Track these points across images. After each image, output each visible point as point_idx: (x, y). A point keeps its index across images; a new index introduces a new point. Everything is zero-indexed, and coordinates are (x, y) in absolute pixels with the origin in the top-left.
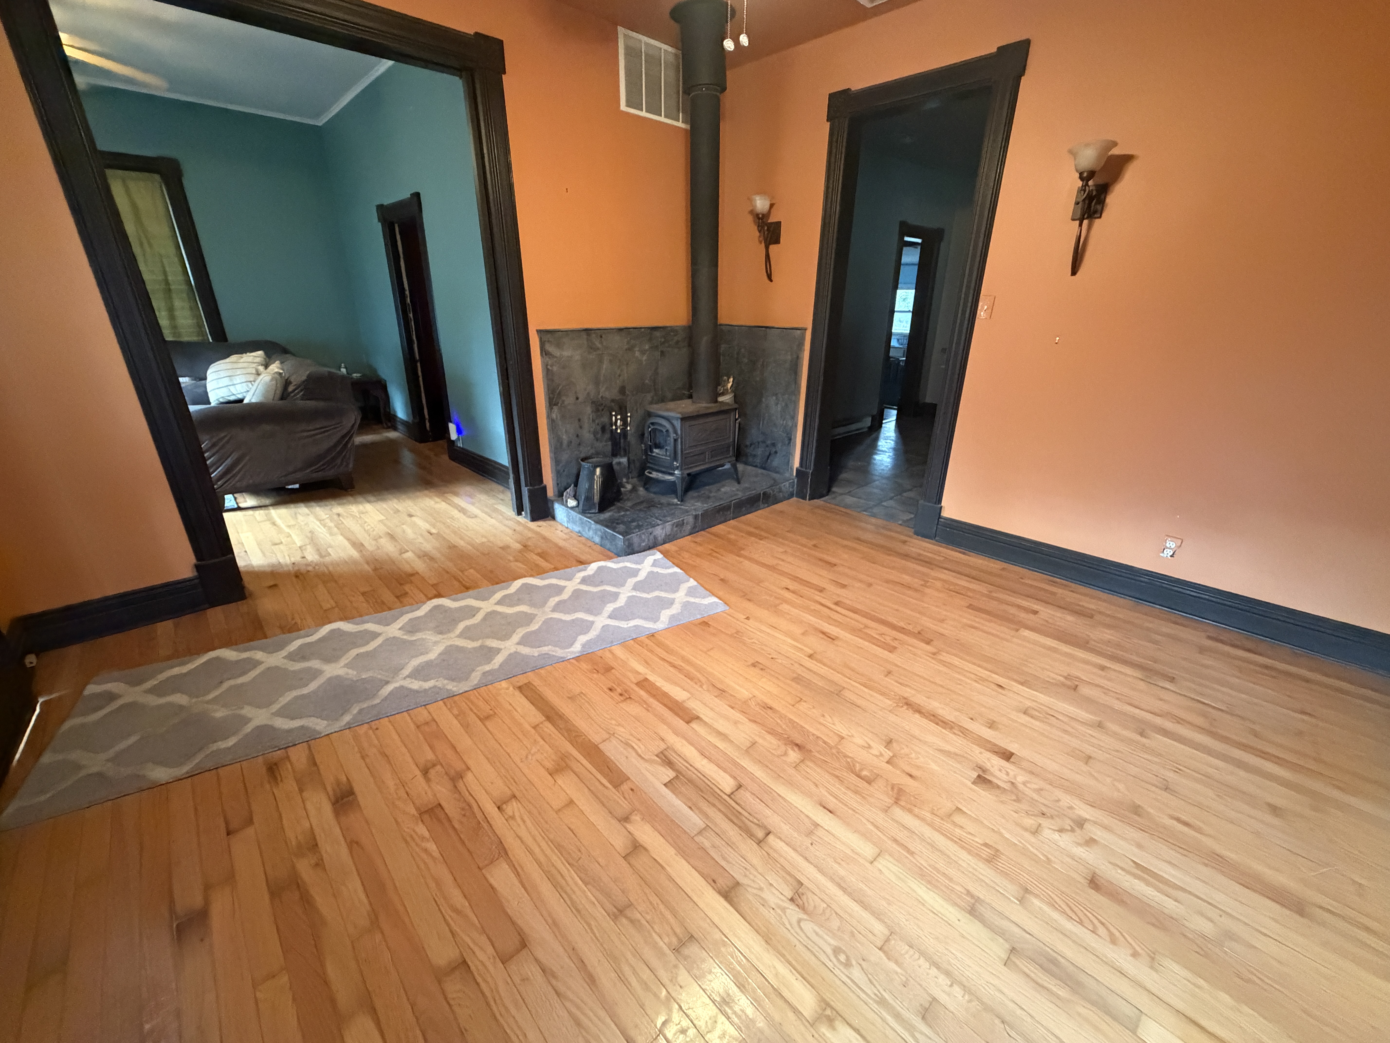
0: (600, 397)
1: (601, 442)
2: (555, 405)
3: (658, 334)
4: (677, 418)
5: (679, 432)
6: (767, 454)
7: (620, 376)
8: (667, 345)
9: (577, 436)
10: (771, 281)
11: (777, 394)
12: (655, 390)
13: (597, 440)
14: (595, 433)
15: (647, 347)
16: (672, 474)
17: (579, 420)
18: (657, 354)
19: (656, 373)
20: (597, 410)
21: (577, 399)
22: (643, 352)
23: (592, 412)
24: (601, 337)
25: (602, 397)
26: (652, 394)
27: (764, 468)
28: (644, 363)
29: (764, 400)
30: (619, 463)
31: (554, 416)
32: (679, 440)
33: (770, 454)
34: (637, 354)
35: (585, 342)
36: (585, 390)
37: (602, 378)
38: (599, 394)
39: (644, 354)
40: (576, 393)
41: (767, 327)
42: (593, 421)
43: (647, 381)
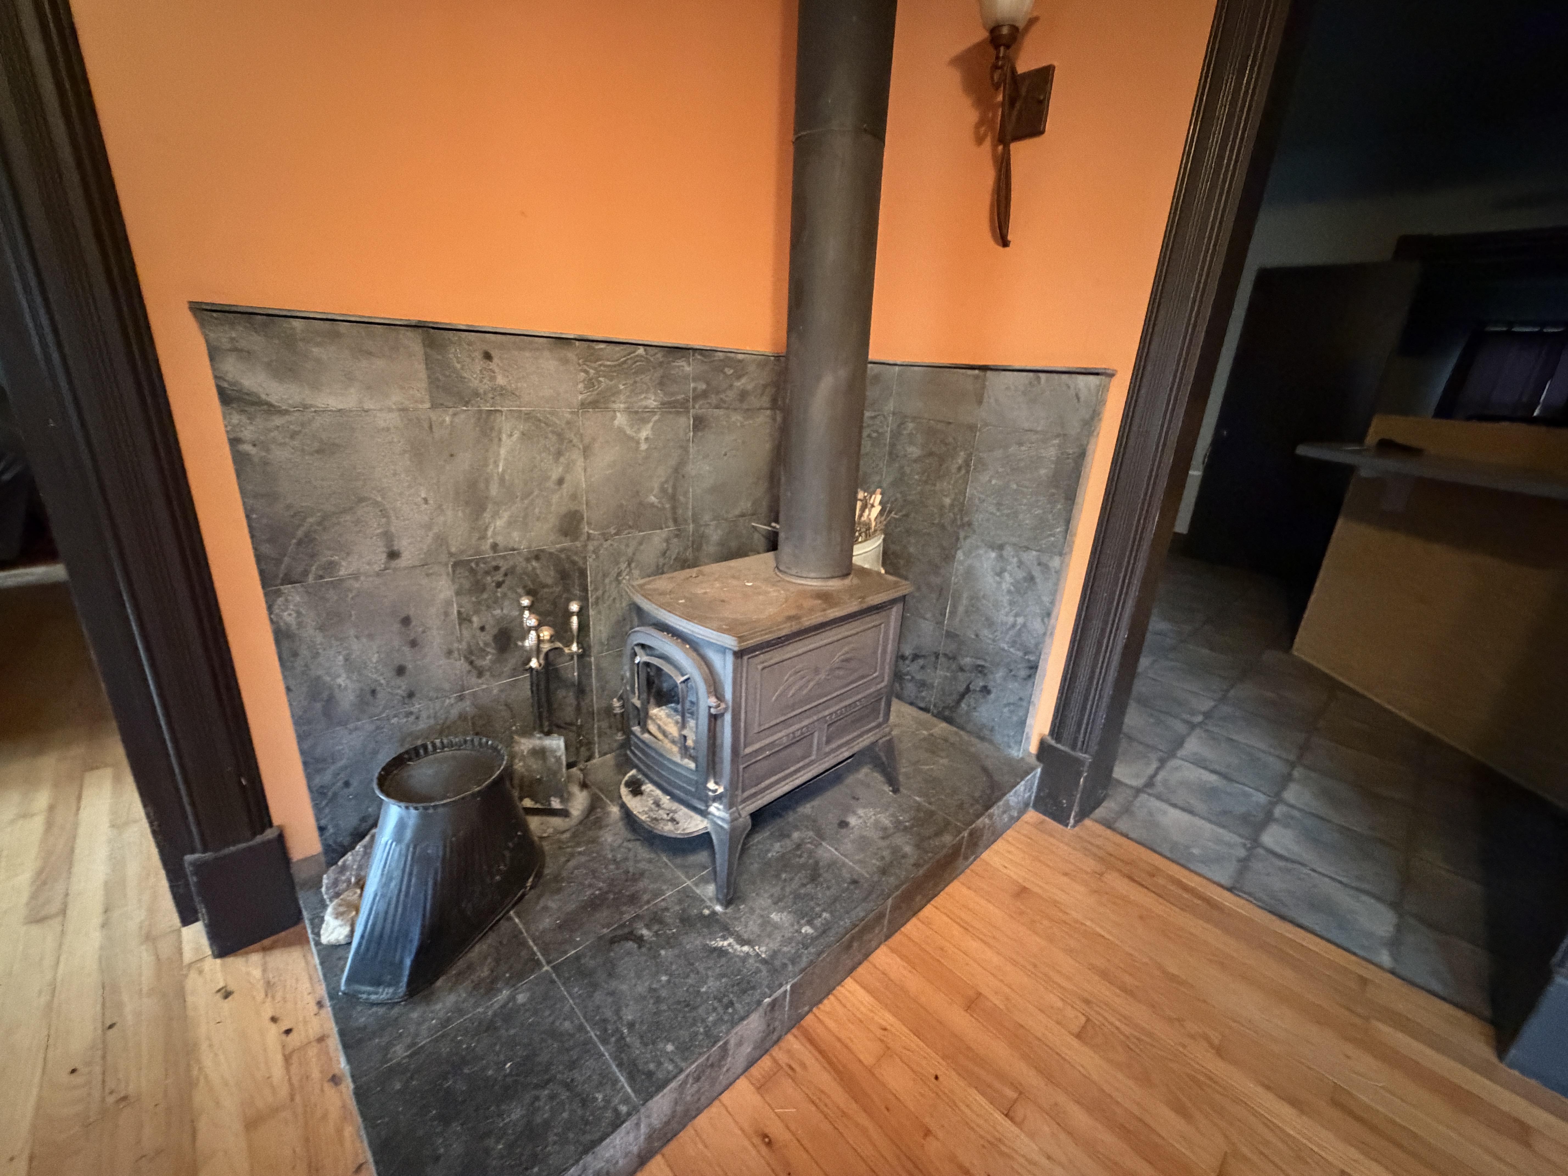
0: (486, 546)
1: (496, 676)
2: (288, 580)
3: (686, 367)
4: (723, 650)
5: (728, 695)
6: (962, 689)
7: (560, 482)
8: (714, 399)
9: (401, 671)
10: (1005, 243)
11: (1001, 547)
12: (675, 521)
13: (480, 675)
14: (470, 656)
15: (652, 402)
16: (704, 814)
17: (406, 621)
18: (685, 422)
19: (678, 472)
20: (478, 587)
21: (393, 555)
22: (639, 416)
23: (458, 593)
24: (488, 356)
25: (495, 547)
26: (664, 533)
27: (949, 720)
28: (644, 446)
29: (960, 555)
30: (541, 753)
31: (289, 618)
32: (728, 717)
33: (968, 690)
34: (621, 420)
35: (420, 367)
36: (428, 527)
37: (494, 490)
38: (483, 537)
39: (644, 421)
40: (388, 537)
41: (984, 368)
42: (464, 619)
43: (652, 499)
